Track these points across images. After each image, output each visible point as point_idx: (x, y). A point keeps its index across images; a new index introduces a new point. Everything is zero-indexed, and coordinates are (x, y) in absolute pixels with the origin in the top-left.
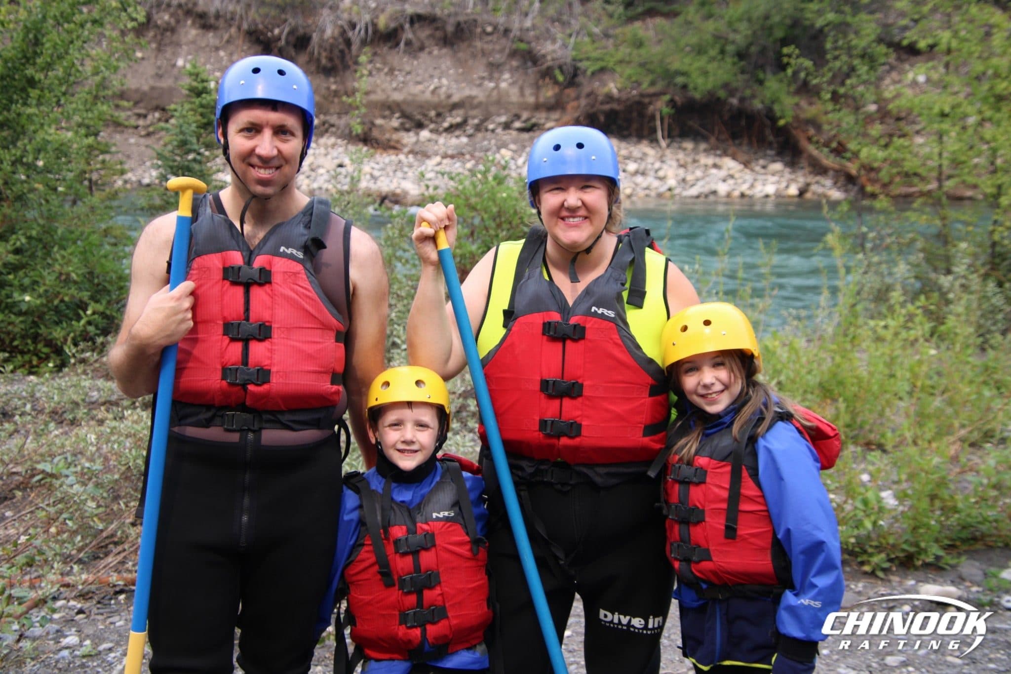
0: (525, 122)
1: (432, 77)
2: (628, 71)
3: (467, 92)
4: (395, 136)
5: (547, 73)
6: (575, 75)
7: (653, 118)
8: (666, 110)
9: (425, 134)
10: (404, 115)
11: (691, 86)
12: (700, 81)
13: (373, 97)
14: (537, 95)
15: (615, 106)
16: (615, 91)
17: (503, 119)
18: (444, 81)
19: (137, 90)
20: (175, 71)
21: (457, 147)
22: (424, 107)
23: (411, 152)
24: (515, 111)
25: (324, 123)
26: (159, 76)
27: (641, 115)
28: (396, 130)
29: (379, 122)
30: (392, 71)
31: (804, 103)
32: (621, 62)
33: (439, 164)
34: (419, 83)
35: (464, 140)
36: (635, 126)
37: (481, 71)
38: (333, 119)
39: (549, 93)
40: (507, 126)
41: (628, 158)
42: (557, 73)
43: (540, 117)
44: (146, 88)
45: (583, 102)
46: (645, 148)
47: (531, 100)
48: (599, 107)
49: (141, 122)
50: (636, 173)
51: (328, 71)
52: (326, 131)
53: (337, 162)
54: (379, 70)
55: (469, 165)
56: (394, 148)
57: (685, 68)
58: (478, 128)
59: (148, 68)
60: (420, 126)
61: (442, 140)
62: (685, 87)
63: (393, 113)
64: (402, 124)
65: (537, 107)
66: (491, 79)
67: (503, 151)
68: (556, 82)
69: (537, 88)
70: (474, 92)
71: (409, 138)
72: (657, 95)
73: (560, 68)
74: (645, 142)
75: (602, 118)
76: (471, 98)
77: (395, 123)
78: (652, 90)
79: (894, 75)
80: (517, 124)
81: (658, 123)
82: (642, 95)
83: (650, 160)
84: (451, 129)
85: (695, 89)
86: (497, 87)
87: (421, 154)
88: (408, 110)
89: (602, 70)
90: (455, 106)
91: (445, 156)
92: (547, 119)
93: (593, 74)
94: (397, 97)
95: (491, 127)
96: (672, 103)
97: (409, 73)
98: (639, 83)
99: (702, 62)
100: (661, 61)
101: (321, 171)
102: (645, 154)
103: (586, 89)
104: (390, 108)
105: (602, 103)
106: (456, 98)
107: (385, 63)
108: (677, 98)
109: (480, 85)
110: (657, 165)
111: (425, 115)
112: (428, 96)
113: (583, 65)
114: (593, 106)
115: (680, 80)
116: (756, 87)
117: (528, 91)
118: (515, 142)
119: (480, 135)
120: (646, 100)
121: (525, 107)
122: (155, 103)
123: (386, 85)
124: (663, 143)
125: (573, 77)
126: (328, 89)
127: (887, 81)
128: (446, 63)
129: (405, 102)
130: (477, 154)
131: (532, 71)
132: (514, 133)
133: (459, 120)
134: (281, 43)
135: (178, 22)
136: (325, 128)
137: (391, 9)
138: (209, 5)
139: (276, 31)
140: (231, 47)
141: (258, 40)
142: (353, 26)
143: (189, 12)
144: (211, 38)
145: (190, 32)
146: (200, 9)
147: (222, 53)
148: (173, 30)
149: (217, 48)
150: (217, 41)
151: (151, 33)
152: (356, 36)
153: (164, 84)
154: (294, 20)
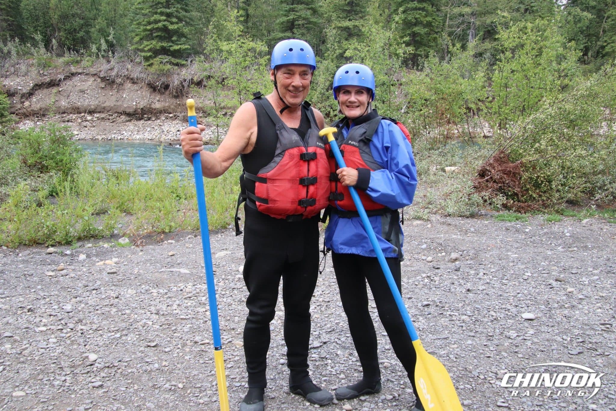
4: (201, 120)
9: (211, 118)
10: (204, 112)
19: (109, 106)
20: (123, 99)
22: (211, 109)
25: (175, 116)
26: (117, 101)
28: (201, 117)
30: (200, 96)
38: (178, 114)
44: (112, 105)
49: (110, 118)
51: (176, 97)
52: (176, 119)
53: (177, 129)
59: (114, 98)
60: (209, 115)
63: (200, 111)
64: (203, 115)
71: (205, 120)
88: (205, 110)
97: (205, 97)
101: (171, 133)
107: (197, 93)
111: (211, 112)
112: (212, 105)
122: (115, 110)
126: (176, 103)
134: (159, 88)
135: (124, 82)
136: (176, 117)
137: (199, 74)
138: (135, 75)
139: (157, 84)
140: (142, 90)
141: (151, 87)
142: (185, 80)
143: (128, 78)
144: (136, 87)
145: (128, 85)
146: (131, 77)
147: (139, 92)
148: (122, 85)
149: (137, 90)
150: (137, 88)
151: (115, 86)
152: (186, 84)
153: (119, 104)
154: (163, 79)
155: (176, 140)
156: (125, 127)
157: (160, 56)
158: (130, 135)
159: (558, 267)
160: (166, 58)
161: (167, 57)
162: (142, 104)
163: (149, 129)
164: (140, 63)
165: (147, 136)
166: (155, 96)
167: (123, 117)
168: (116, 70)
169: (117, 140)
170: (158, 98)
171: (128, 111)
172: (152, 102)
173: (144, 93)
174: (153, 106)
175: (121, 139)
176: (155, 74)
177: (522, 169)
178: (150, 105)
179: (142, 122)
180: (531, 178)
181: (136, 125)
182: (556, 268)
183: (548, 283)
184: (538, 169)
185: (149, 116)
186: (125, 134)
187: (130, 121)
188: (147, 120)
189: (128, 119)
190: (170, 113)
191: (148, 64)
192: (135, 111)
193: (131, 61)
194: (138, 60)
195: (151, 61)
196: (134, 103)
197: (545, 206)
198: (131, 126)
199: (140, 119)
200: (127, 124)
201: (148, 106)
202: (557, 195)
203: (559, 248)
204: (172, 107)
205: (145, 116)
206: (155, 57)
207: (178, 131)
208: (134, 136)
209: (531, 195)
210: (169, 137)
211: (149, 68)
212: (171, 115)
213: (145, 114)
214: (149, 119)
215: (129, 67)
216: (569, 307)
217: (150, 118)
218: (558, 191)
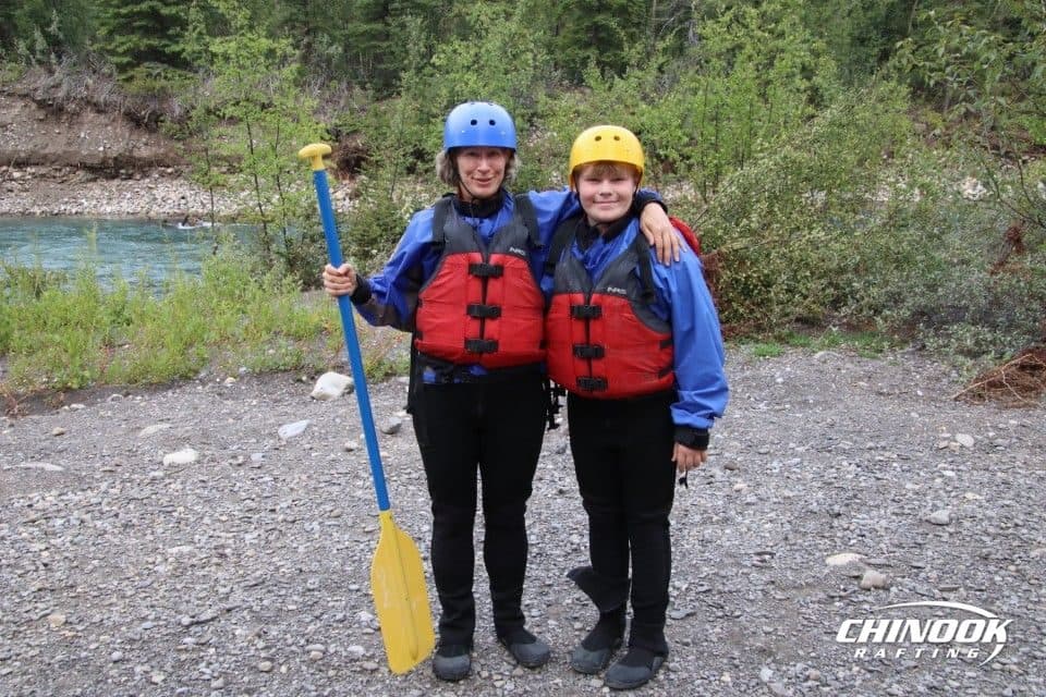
4: (223, 178)
6: (339, 135)
9: (242, 176)
10: (229, 164)
15: (359, 154)
16: (360, 145)
19: (54, 154)
20: (79, 140)
23: (233, 187)
25: (176, 172)
26: (69, 144)
28: (224, 173)
32: (367, 126)
33: (248, 195)
42: (326, 134)
44: (60, 152)
45: (343, 152)
48: (351, 155)
49: (58, 174)
53: (181, 195)
59: (63, 140)
60: (240, 170)
63: (222, 163)
64: (228, 170)
68: (326, 140)
71: (231, 179)
73: (329, 131)
77: (224, 169)
87: (238, 189)
88: (231, 161)
89: (355, 132)
91: (255, 189)
93: (348, 134)
94: (225, 152)
97: (232, 137)
101: (169, 201)
103: (344, 144)
104: (220, 160)
107: (216, 131)
113: (343, 129)
114: (347, 155)
122: (66, 162)
125: (337, 137)
129: (229, 156)
134: (146, 120)
135: (81, 109)
136: (178, 175)
138: (101, 98)
139: (143, 113)
140: (115, 124)
141: (132, 120)
143: (88, 103)
144: (102, 119)
145: (90, 115)
146: (95, 100)
147: (109, 128)
148: (78, 115)
149: (106, 125)
150: (107, 121)
151: (65, 117)
153: (72, 149)
154: (153, 105)
155: (179, 215)
156: (86, 191)
157: (146, 64)
158: (95, 206)
159: (741, 442)
160: (158, 68)
161: (159, 65)
162: (116, 149)
163: (129, 196)
164: (111, 75)
165: (126, 207)
166: (140, 136)
167: (81, 174)
168: (65, 87)
169: (71, 214)
170: (144, 140)
171: (89, 162)
172: (134, 146)
173: (118, 130)
174: (136, 154)
175: (76, 213)
176: (137, 96)
177: (720, 265)
178: (131, 151)
179: (116, 182)
180: (737, 281)
181: (104, 188)
182: (736, 443)
183: (709, 474)
184: (749, 264)
185: (131, 172)
186: (86, 204)
187: (95, 180)
188: (125, 179)
189: (90, 176)
190: (168, 167)
191: (124, 77)
192: (103, 163)
193: (94, 72)
194: (105, 70)
195: (131, 73)
196: (101, 149)
197: (759, 328)
198: (96, 189)
199: (113, 178)
200: (89, 185)
201: (127, 154)
202: (777, 309)
203: (761, 406)
204: (172, 155)
205: (123, 171)
206: (138, 65)
207: (183, 198)
208: (102, 209)
209: (737, 310)
210: (166, 209)
211: (126, 85)
212: (170, 170)
213: (122, 168)
214: (130, 177)
215: (90, 82)
216: (718, 522)
217: (132, 174)
218: (780, 303)
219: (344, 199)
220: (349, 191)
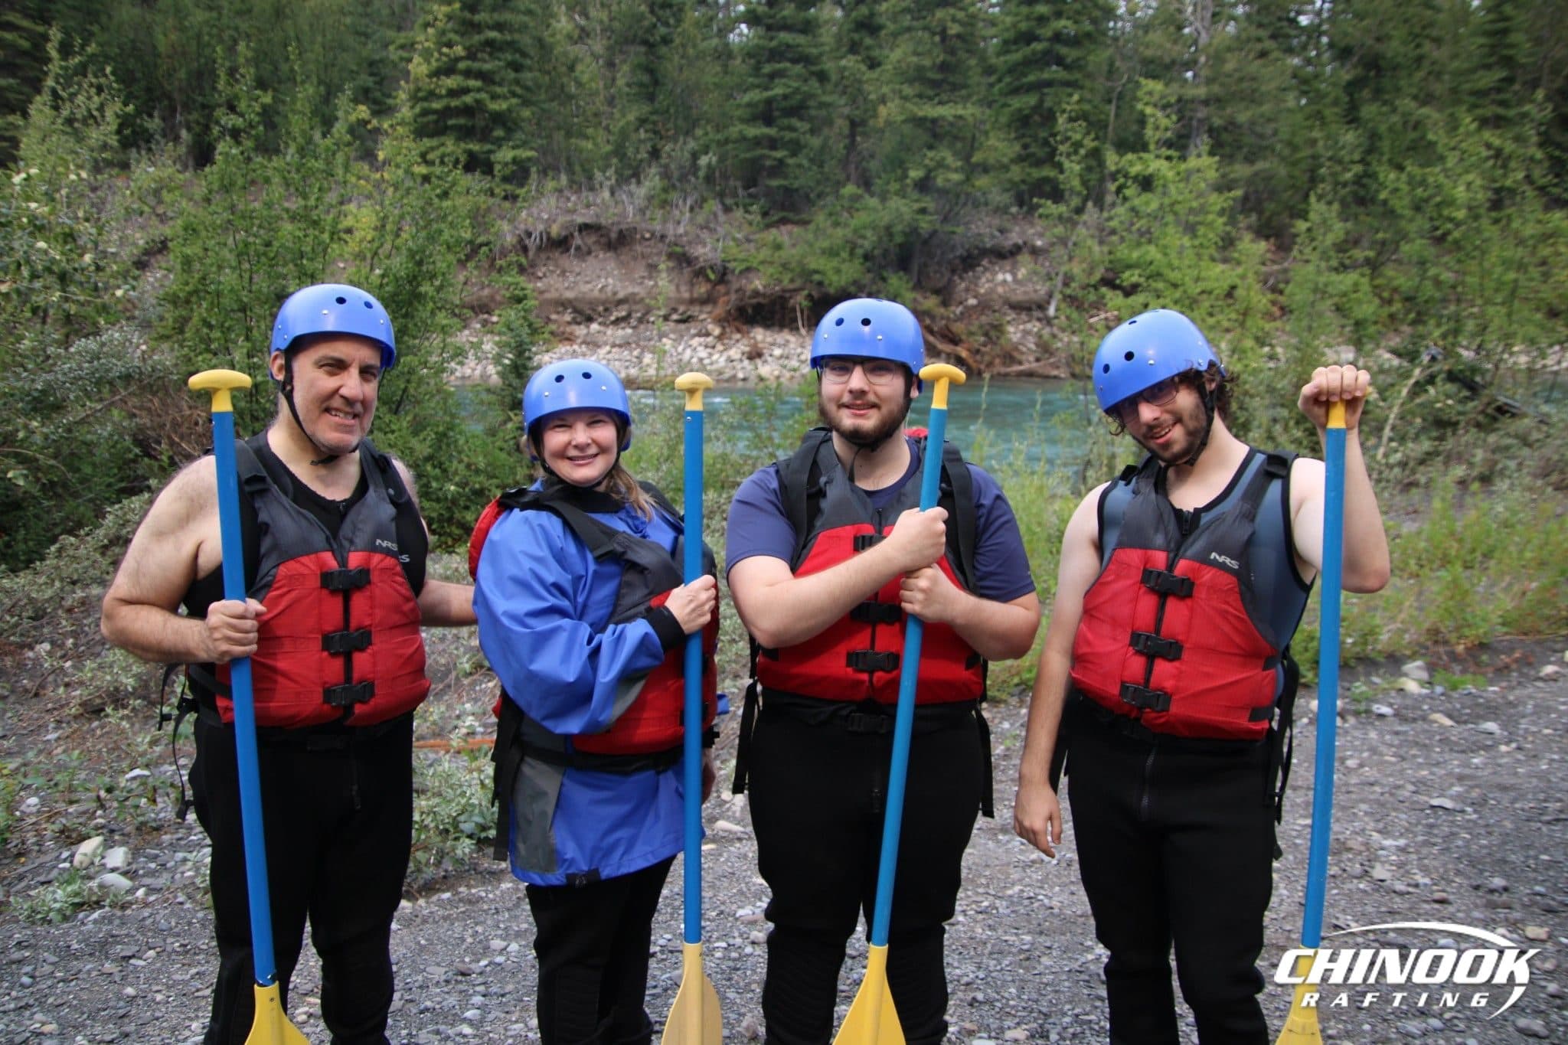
0: (684, 313)
1: (599, 277)
2: (771, 270)
3: (630, 290)
4: (568, 329)
5: (700, 273)
6: (724, 274)
7: (794, 310)
8: (805, 303)
9: (594, 327)
10: (576, 311)
11: (826, 282)
12: (835, 278)
13: (547, 296)
14: (691, 292)
15: (761, 300)
16: (760, 287)
17: (662, 313)
18: (610, 281)
21: (623, 337)
22: (593, 304)
23: (584, 342)
24: (673, 305)
27: (783, 307)
28: (569, 323)
29: (554, 317)
30: (563, 273)
31: (919, 297)
32: (762, 262)
33: (609, 352)
34: (588, 282)
35: (629, 331)
36: (778, 316)
37: (641, 271)
39: (702, 289)
40: (666, 318)
41: (773, 344)
42: (709, 272)
43: (695, 310)
45: (733, 297)
46: (786, 336)
47: (686, 295)
48: (747, 301)
50: (781, 357)
54: (552, 272)
55: (636, 353)
56: (568, 339)
57: (821, 268)
58: (640, 321)
60: (590, 320)
61: (609, 332)
62: (820, 284)
63: (566, 309)
64: (574, 319)
65: (692, 301)
66: (650, 278)
67: (664, 340)
68: (708, 280)
69: (692, 285)
70: (637, 289)
71: (580, 331)
72: (796, 290)
73: (712, 268)
74: (786, 331)
75: (750, 311)
76: (634, 294)
77: (568, 317)
78: (791, 286)
79: (988, 275)
80: (675, 317)
81: (799, 314)
82: (784, 291)
83: (792, 346)
84: (617, 322)
85: (830, 285)
86: (656, 285)
87: (593, 344)
88: (580, 306)
89: (748, 269)
90: (620, 302)
91: (614, 346)
92: (701, 312)
93: (741, 272)
94: (569, 295)
95: (652, 319)
96: (810, 297)
97: (579, 274)
98: (780, 281)
99: (835, 263)
100: (800, 263)
102: (788, 341)
103: (735, 286)
104: (563, 304)
105: (750, 297)
106: (621, 295)
107: (557, 266)
108: (815, 294)
109: (641, 283)
110: (799, 350)
111: (594, 310)
112: (596, 293)
113: (731, 265)
114: (742, 300)
115: (817, 277)
116: (880, 284)
117: (683, 288)
118: (673, 332)
119: (642, 327)
120: (787, 295)
121: (681, 301)
123: (558, 285)
124: (803, 331)
125: (723, 275)
127: (983, 280)
128: (611, 265)
129: (576, 299)
130: (642, 343)
131: (687, 271)
132: (672, 324)
133: (624, 313)
137: (561, 219)
142: (529, 235)
152: (532, 244)
160: (479, 181)
161: (481, 177)
219: (741, 360)
220: (747, 349)
